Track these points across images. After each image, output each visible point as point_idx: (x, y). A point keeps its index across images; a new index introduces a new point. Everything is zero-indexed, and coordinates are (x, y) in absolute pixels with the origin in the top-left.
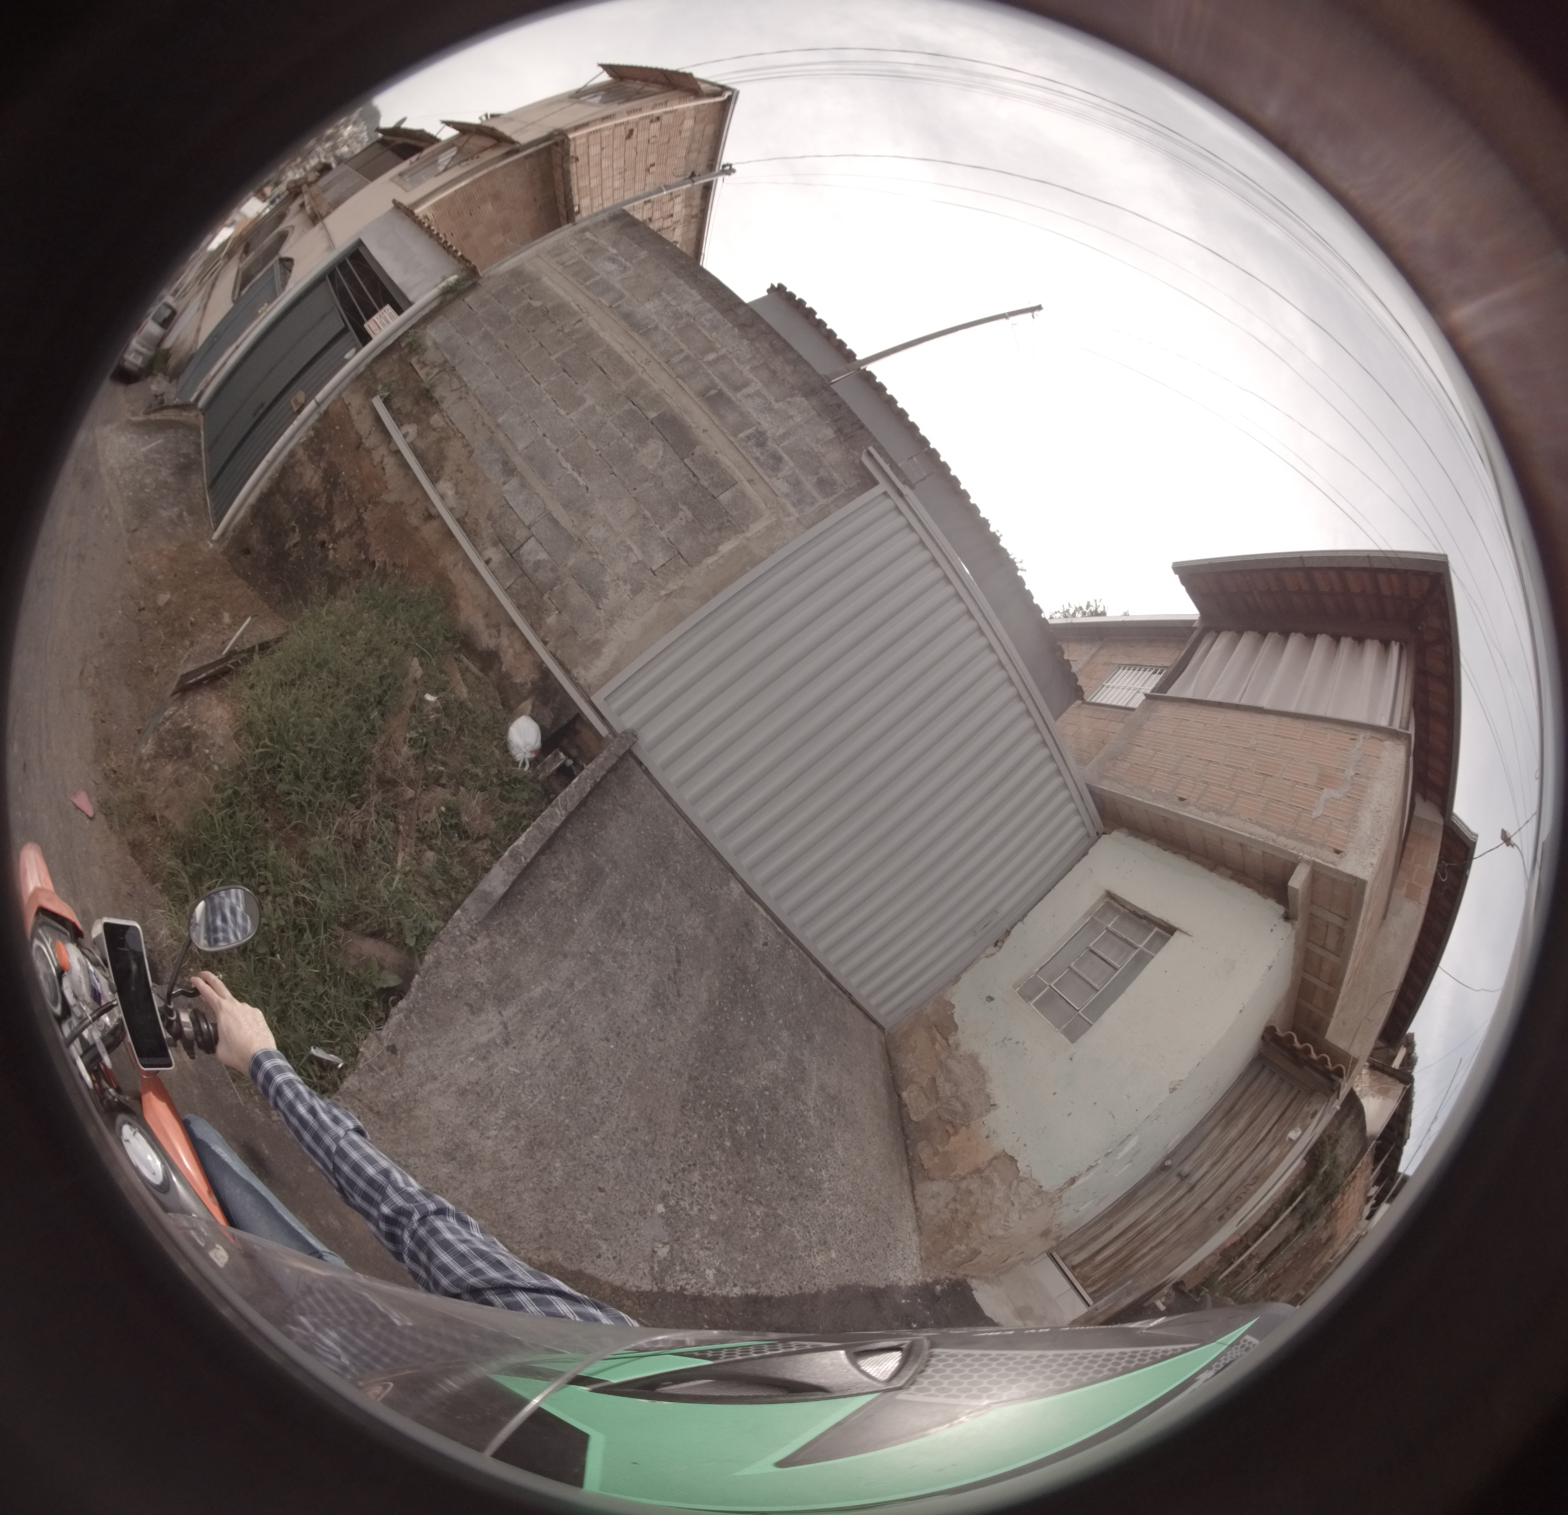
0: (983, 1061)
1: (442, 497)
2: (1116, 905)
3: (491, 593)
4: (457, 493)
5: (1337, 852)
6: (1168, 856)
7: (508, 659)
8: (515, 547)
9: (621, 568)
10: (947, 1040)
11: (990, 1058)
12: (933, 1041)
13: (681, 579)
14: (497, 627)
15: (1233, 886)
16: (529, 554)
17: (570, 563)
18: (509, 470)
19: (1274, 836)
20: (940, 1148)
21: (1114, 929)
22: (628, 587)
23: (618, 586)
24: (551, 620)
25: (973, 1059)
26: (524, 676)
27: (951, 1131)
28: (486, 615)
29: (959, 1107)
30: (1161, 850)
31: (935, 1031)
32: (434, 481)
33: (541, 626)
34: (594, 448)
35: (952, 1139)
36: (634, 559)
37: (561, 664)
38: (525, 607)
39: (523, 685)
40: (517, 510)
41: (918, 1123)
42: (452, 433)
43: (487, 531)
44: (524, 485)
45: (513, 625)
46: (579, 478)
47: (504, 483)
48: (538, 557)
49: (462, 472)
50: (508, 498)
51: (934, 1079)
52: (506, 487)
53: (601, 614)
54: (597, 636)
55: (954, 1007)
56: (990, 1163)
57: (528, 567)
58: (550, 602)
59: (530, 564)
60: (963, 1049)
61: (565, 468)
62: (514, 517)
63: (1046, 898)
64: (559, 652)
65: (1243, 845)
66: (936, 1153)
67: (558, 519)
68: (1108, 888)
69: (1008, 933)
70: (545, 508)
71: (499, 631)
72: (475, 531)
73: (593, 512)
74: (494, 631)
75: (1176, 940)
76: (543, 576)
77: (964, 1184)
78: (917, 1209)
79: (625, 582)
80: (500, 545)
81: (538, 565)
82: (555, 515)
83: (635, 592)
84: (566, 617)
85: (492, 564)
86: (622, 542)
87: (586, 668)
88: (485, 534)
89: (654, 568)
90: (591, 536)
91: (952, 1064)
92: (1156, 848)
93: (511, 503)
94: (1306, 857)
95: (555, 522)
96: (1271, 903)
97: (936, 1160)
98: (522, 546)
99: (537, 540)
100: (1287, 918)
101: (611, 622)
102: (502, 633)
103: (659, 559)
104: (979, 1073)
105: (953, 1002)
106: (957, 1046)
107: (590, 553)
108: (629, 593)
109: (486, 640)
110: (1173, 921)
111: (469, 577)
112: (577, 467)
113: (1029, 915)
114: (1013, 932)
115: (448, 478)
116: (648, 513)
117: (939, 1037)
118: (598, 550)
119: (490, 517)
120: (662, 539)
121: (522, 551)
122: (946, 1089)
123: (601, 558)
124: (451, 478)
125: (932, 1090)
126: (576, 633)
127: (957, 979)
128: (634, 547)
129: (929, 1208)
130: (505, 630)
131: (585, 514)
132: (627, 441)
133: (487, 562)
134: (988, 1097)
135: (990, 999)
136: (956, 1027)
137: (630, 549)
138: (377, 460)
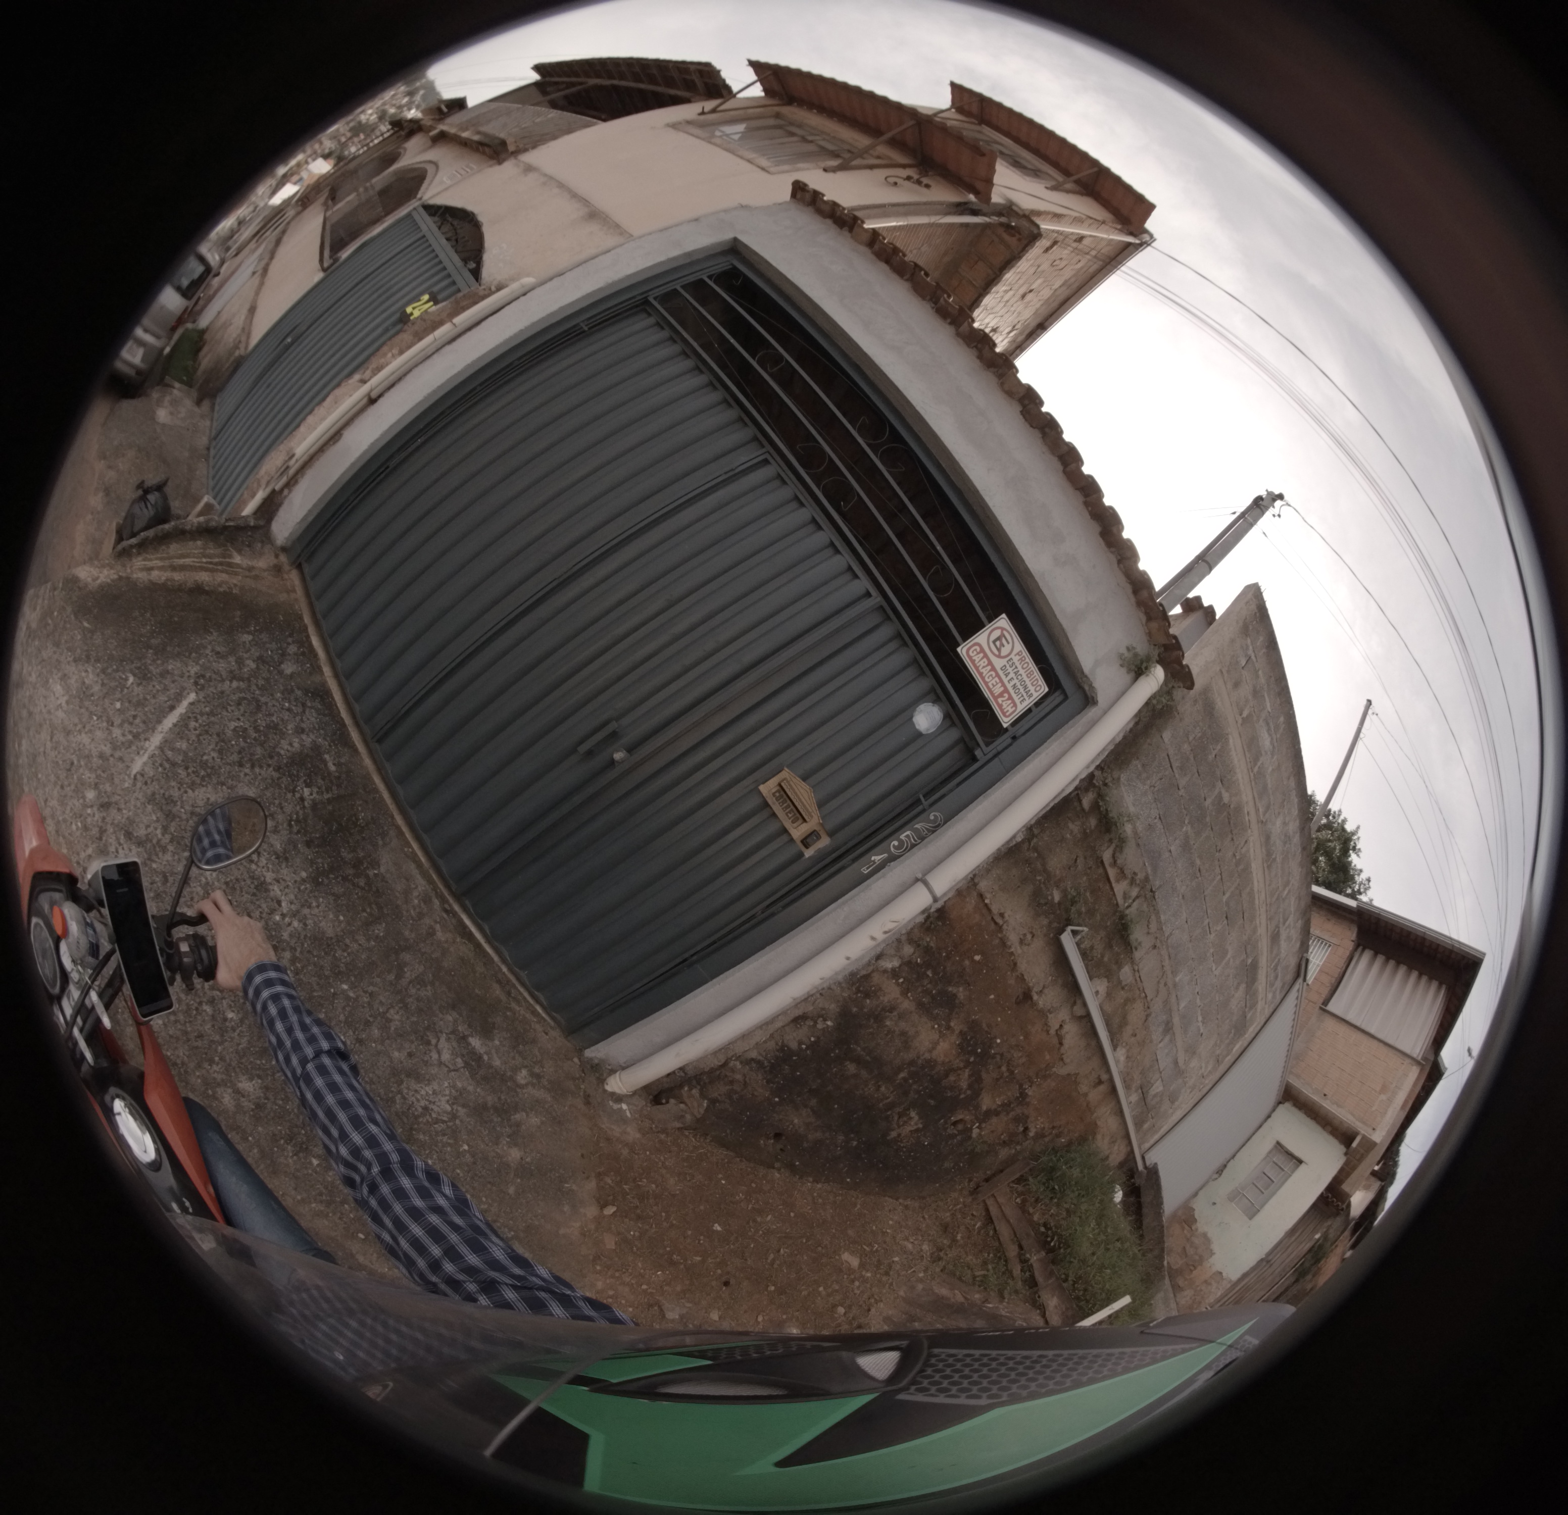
8: (1148, 1089)
16: (1154, 1090)
17: (1172, 1087)
18: (1168, 1030)
32: (1115, 1049)
34: (1217, 999)
40: (1160, 1062)
42: (1137, 994)
43: (1137, 1083)
44: (1172, 1040)
45: (1127, 1137)
46: (1201, 1028)
47: (1161, 1042)
48: (1158, 1091)
50: (1158, 1053)
58: (1150, 1115)
59: (1151, 1097)
61: (1198, 1021)
62: (1156, 1067)
67: (1179, 1061)
69: (1225, 1166)
70: (1176, 1056)
73: (1197, 1051)
76: (1154, 1102)
80: (1141, 1089)
88: (1135, 1086)
90: (1189, 1067)
93: (1158, 1057)
95: (1176, 1063)
98: (1153, 1086)
99: (1162, 1080)
102: (1116, 1143)
107: (1184, 1078)
112: (1203, 1019)
114: (1228, 1165)
119: (1142, 1071)
121: (1151, 1090)
123: (1187, 1079)
130: (1119, 1141)
131: (1194, 1053)
133: (1131, 1103)
138: (1054, 1025)
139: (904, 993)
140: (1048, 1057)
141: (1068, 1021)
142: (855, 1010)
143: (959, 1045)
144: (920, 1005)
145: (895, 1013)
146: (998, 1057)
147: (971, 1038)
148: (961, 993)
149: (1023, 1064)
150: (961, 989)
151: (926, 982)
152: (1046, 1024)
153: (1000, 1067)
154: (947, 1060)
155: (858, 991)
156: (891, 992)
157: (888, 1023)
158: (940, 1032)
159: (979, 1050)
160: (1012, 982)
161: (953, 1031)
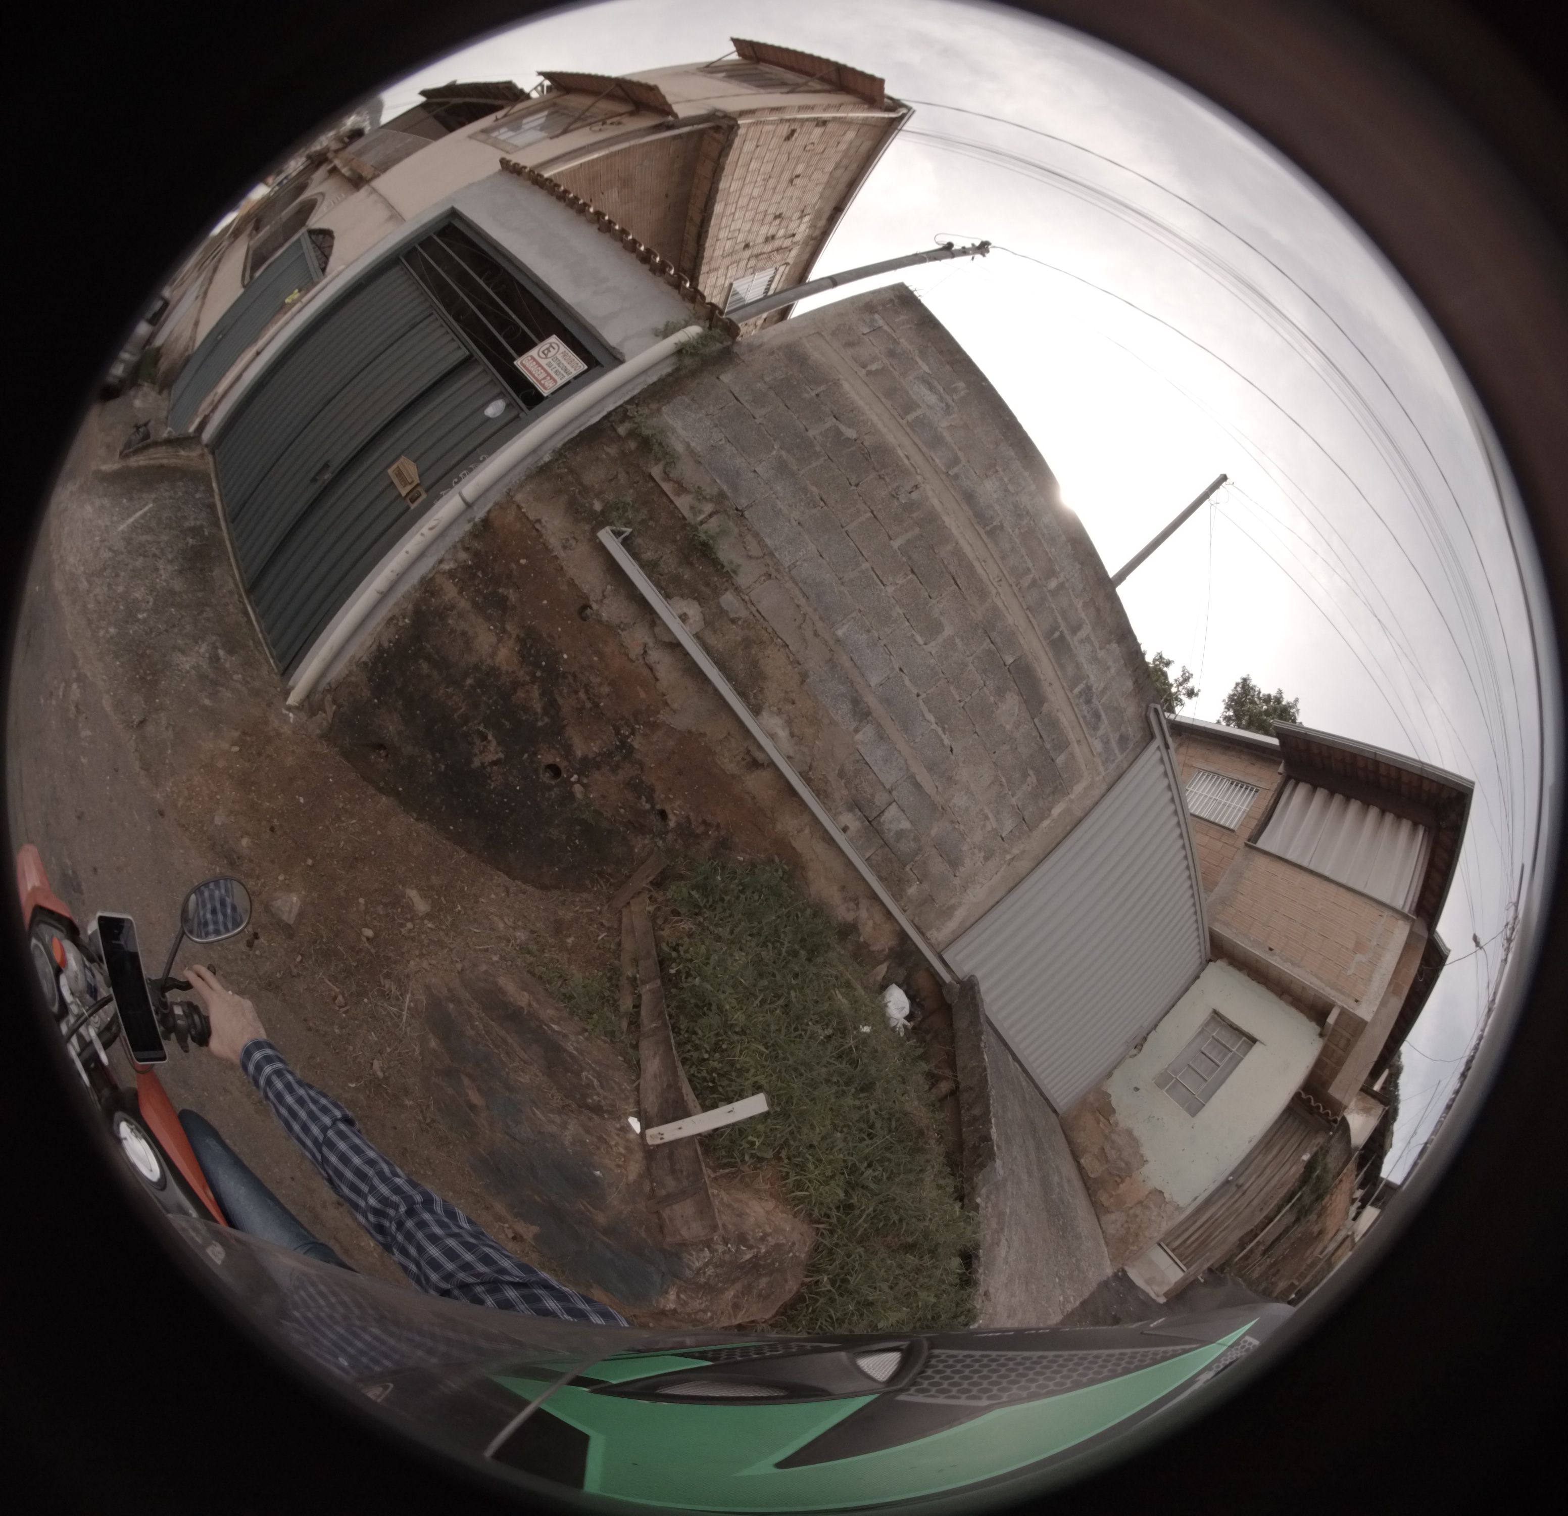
0: (1136, 1133)
1: (772, 736)
2: (1219, 1019)
3: (849, 864)
4: (792, 735)
5: (1357, 1001)
6: (1254, 984)
7: (867, 931)
8: (875, 814)
9: (977, 837)
10: (1108, 1120)
11: (1141, 1131)
12: (1098, 1122)
13: (1023, 843)
14: (856, 900)
15: (1293, 1011)
16: (890, 823)
17: (934, 832)
18: (862, 714)
19: (1323, 985)
20: (1113, 1193)
21: (1217, 1037)
22: (982, 854)
23: (973, 854)
24: (912, 891)
25: (1129, 1132)
26: (883, 942)
27: (1119, 1180)
28: (843, 888)
29: (1123, 1165)
30: (1249, 979)
31: (1098, 1114)
32: (756, 711)
33: (902, 897)
34: (958, 698)
35: (1121, 1186)
36: (989, 828)
37: (918, 929)
38: (886, 879)
39: (880, 952)
40: (875, 769)
41: (1095, 1179)
42: (765, 636)
43: (840, 793)
44: (881, 736)
45: (874, 897)
46: (943, 736)
47: (857, 731)
48: (901, 826)
49: (793, 703)
50: (862, 751)
51: (1103, 1149)
52: (859, 737)
53: (957, 881)
54: (953, 901)
55: (1110, 1096)
56: (1147, 1197)
57: (890, 837)
58: (911, 873)
59: (892, 834)
60: (1122, 1125)
61: (928, 721)
62: (871, 776)
63: (1172, 1012)
64: (917, 918)
65: (1304, 988)
66: (1111, 1196)
67: (922, 784)
68: (1215, 1007)
69: (1145, 1039)
70: (908, 769)
71: (857, 905)
72: (825, 791)
73: (957, 778)
74: (852, 905)
75: (1257, 1047)
76: (905, 847)
77: (1132, 1212)
78: (1103, 1232)
79: (980, 851)
80: (857, 810)
81: (900, 834)
82: (919, 779)
83: (987, 858)
84: (926, 886)
85: (849, 832)
86: (981, 810)
87: (938, 930)
88: (837, 796)
89: (1004, 835)
90: (955, 805)
91: (1114, 1136)
92: (1247, 978)
93: (867, 759)
94: (1340, 1003)
95: (918, 786)
96: (1313, 1024)
97: (1112, 1200)
98: (883, 812)
99: (899, 807)
100: (1321, 1035)
101: (965, 888)
102: (861, 906)
103: (1009, 825)
104: (1134, 1141)
105: (1109, 1091)
106: (1117, 1124)
107: (953, 822)
108: (982, 859)
109: (843, 913)
110: (1256, 1035)
111: (820, 848)
112: (940, 722)
113: (1160, 1025)
114: (1149, 1038)
115: (775, 709)
116: (1003, 780)
117: (1101, 1118)
118: (959, 819)
119: (841, 774)
120: (1012, 806)
121: (883, 819)
122: (1112, 1154)
123: (962, 827)
124: (780, 709)
125: (1103, 1155)
126: (933, 900)
127: (1109, 1075)
128: (990, 815)
129: (1111, 1230)
130: (864, 903)
131: (950, 779)
132: (988, 692)
133: (845, 830)
134: (1142, 1156)
135: (1137, 1089)
136: (1114, 1111)
137: (987, 818)
138: (635, 651)
139: (460, 593)
140: (643, 695)
141: (651, 645)
142: (424, 608)
143: (519, 652)
144: (475, 604)
145: (455, 612)
146: (570, 679)
147: (531, 646)
148: (512, 595)
149: (608, 695)
150: (511, 591)
151: (477, 582)
152: (622, 645)
153: (576, 692)
154: (510, 670)
155: (426, 591)
156: (450, 591)
157: (450, 621)
158: (497, 634)
159: (544, 663)
160: (564, 588)
161: (510, 636)
